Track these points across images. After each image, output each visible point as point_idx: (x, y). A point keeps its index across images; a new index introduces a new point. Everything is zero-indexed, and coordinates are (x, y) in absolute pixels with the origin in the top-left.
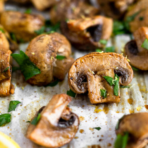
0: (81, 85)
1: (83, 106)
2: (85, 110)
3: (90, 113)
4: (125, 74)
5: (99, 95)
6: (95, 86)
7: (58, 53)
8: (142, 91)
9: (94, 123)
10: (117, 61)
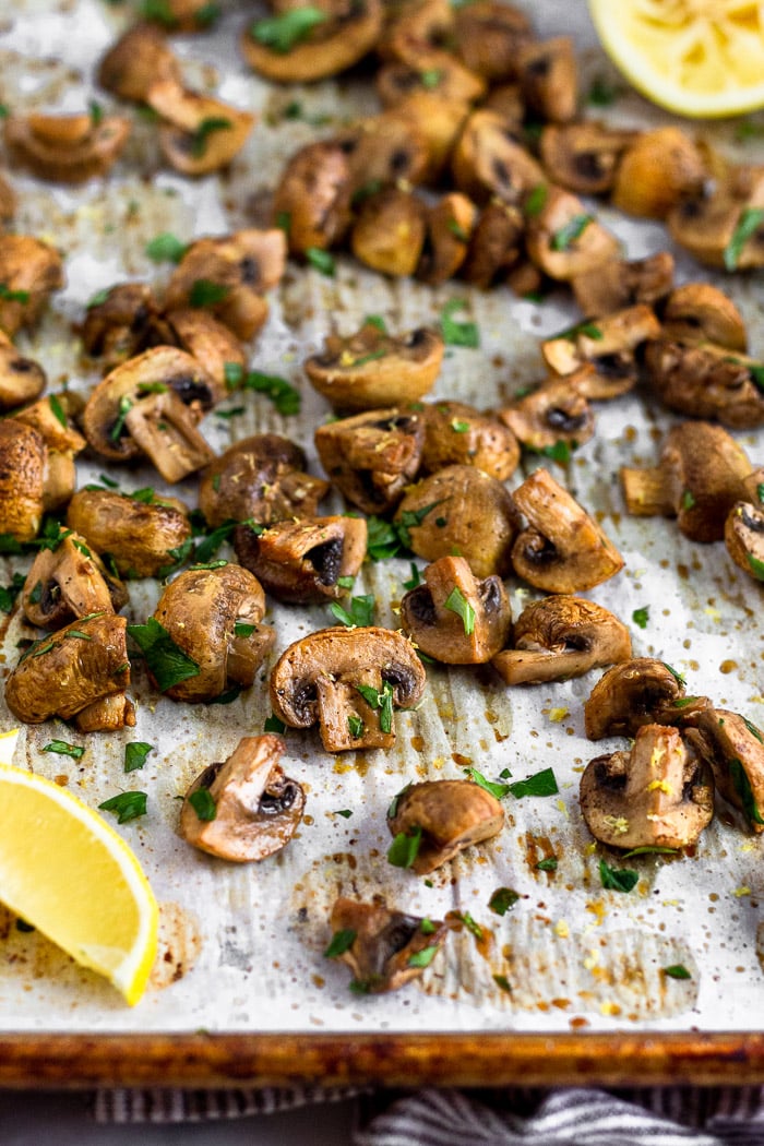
0: (303, 706)
1: (305, 757)
2: (310, 767)
3: (323, 775)
4: (408, 680)
5: (345, 732)
6: (336, 710)
7: (238, 616)
8: (444, 717)
9: (336, 799)
10: (387, 648)
